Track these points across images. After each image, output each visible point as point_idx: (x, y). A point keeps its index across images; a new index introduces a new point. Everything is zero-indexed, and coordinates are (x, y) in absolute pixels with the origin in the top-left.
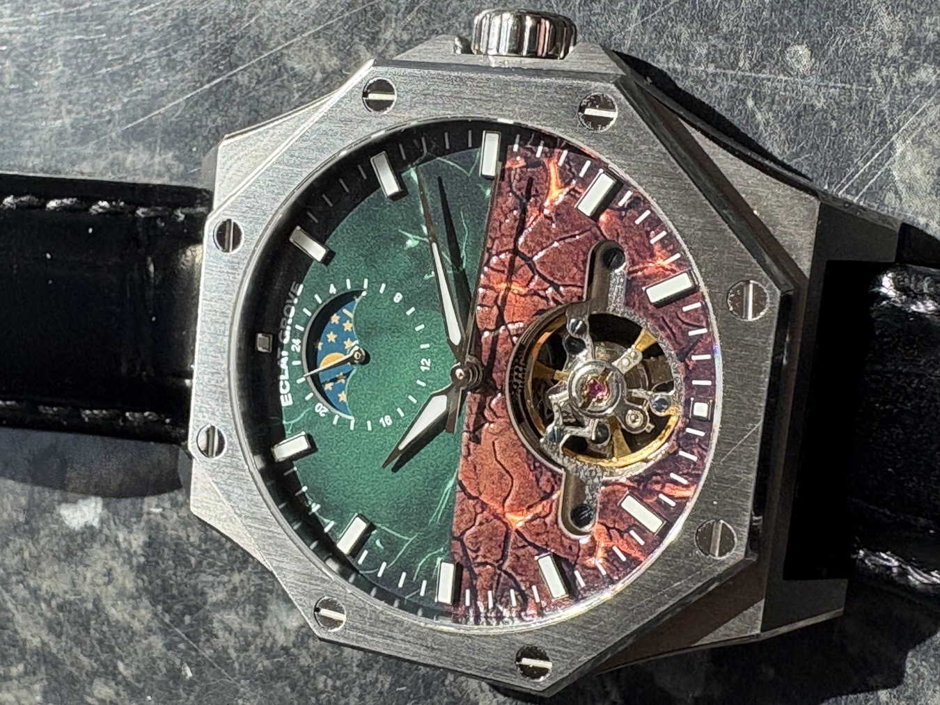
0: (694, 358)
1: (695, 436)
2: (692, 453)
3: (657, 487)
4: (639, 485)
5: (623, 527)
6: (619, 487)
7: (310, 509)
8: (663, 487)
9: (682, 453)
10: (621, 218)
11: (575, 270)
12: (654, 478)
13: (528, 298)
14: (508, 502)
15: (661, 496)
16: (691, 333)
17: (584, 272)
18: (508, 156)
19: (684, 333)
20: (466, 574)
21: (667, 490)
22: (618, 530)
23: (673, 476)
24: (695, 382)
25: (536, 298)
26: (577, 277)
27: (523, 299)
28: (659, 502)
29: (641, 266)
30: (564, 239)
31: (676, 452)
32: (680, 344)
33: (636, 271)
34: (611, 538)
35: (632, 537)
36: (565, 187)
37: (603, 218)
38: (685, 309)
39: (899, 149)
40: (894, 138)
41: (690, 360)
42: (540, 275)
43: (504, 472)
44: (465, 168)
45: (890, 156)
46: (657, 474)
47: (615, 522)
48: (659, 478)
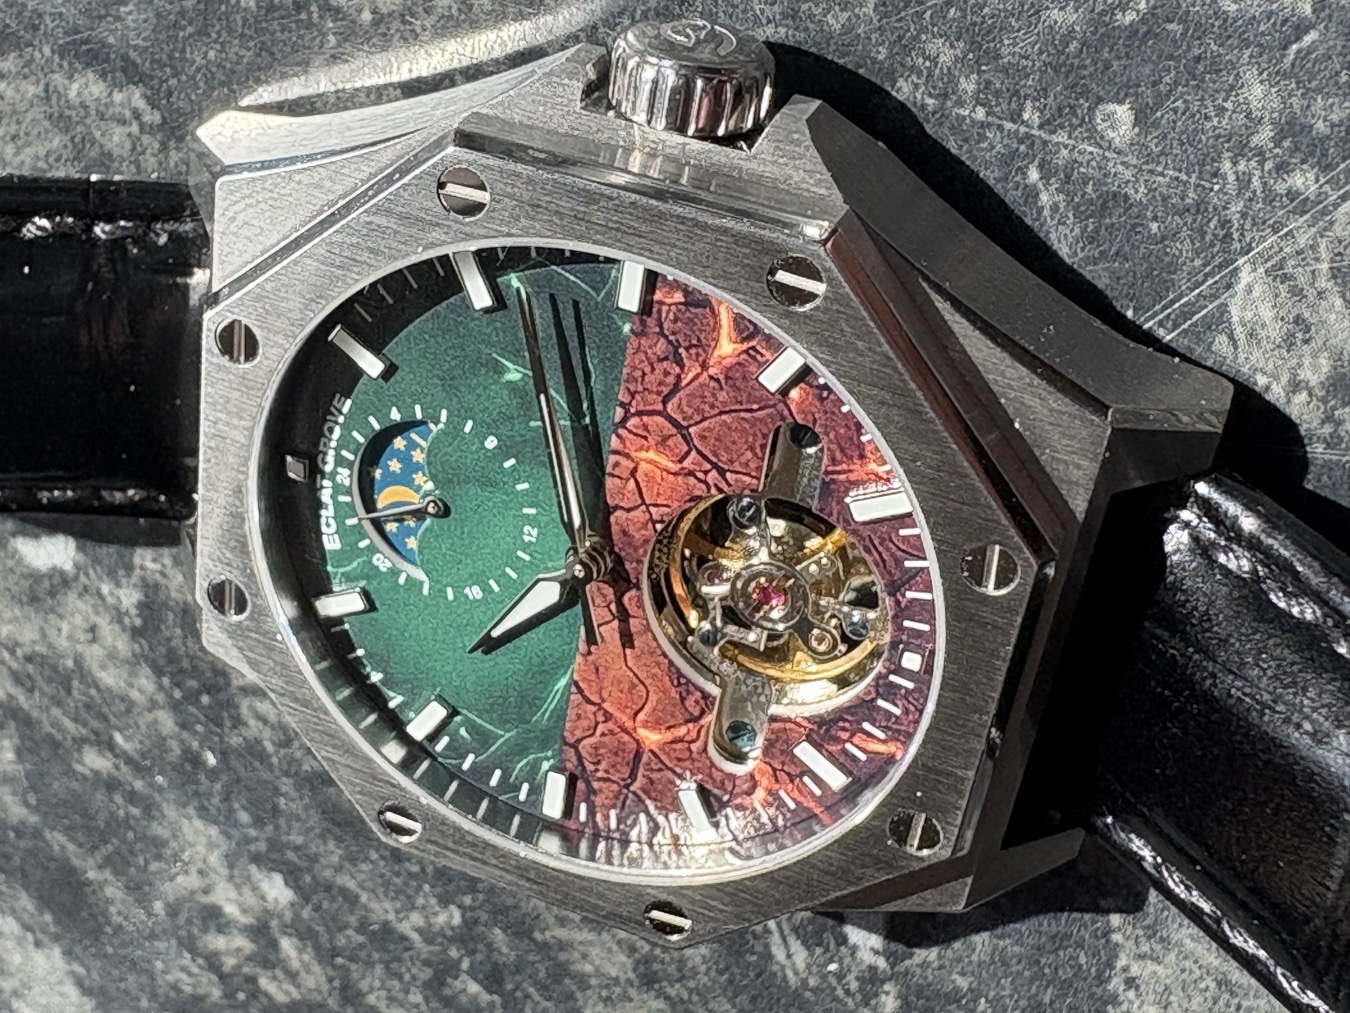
0: (910, 595)
1: (900, 687)
2: (896, 705)
3: (845, 735)
4: (820, 727)
5: (794, 771)
6: (793, 726)
7: (368, 677)
8: (852, 735)
9: (881, 703)
10: (822, 399)
11: (749, 454)
12: (841, 724)
13: (680, 478)
14: (641, 716)
15: (848, 746)
16: (908, 564)
17: (763, 459)
18: (659, 284)
19: (899, 563)
20: (581, 785)
21: (856, 740)
22: (788, 774)
23: (866, 726)
24: (907, 624)
25: (692, 480)
26: (752, 465)
27: (671, 477)
28: (845, 752)
29: (845, 467)
30: (736, 411)
31: (873, 700)
32: (890, 573)
33: (839, 473)
34: (777, 780)
35: (804, 784)
36: (742, 342)
37: (794, 394)
38: (903, 532)
39: (1245, 277)
40: (1241, 261)
41: (904, 596)
42: (699, 452)
43: (636, 681)
44: (593, 288)
45: (1229, 286)
46: (845, 720)
47: (783, 763)
48: (847, 725)
